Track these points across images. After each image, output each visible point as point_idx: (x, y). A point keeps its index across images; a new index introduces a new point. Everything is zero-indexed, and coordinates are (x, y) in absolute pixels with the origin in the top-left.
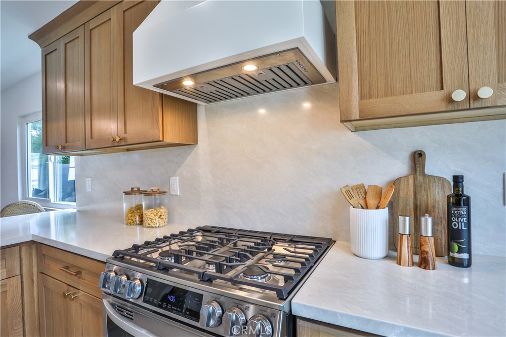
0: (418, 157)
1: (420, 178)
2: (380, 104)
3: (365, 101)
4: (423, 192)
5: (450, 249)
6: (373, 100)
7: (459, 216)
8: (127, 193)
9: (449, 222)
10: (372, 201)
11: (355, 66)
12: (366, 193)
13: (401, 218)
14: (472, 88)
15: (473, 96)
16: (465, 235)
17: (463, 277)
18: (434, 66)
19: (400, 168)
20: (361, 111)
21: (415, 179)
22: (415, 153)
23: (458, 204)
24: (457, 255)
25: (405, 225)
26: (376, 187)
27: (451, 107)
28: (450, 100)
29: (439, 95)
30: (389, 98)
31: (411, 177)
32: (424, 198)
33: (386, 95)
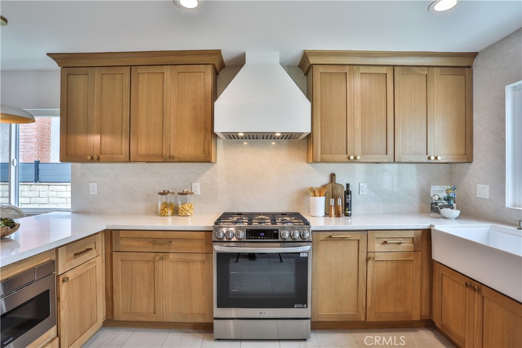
0: (333, 176)
1: (334, 185)
2: (328, 157)
3: (323, 155)
4: (335, 190)
5: (345, 210)
6: (325, 155)
7: (348, 198)
8: (160, 194)
9: (345, 200)
10: (317, 194)
11: (320, 141)
12: (314, 191)
13: (331, 200)
14: (355, 155)
15: (355, 158)
16: (350, 204)
17: (348, 219)
18: (345, 146)
19: (325, 180)
20: (321, 159)
21: (332, 185)
22: (332, 174)
23: (348, 194)
24: (347, 212)
25: (332, 201)
26: (318, 188)
27: (349, 161)
28: (349, 158)
29: (346, 156)
30: (331, 155)
31: (331, 184)
32: (335, 192)
33: (330, 154)
